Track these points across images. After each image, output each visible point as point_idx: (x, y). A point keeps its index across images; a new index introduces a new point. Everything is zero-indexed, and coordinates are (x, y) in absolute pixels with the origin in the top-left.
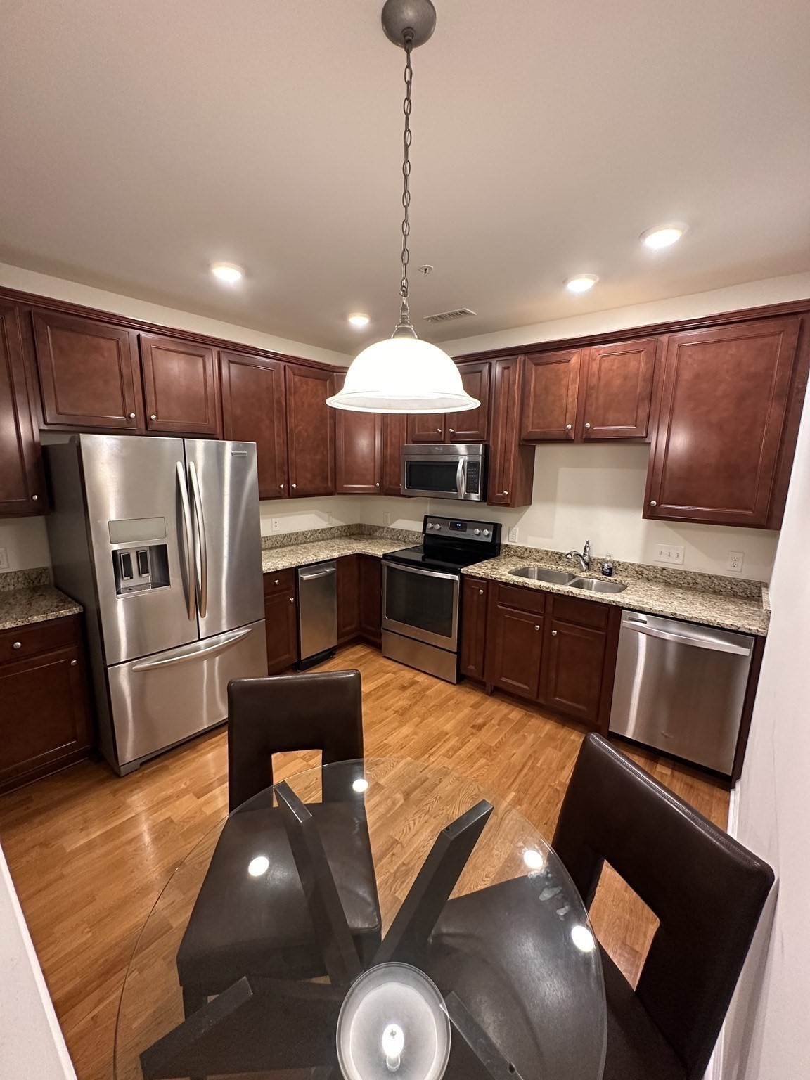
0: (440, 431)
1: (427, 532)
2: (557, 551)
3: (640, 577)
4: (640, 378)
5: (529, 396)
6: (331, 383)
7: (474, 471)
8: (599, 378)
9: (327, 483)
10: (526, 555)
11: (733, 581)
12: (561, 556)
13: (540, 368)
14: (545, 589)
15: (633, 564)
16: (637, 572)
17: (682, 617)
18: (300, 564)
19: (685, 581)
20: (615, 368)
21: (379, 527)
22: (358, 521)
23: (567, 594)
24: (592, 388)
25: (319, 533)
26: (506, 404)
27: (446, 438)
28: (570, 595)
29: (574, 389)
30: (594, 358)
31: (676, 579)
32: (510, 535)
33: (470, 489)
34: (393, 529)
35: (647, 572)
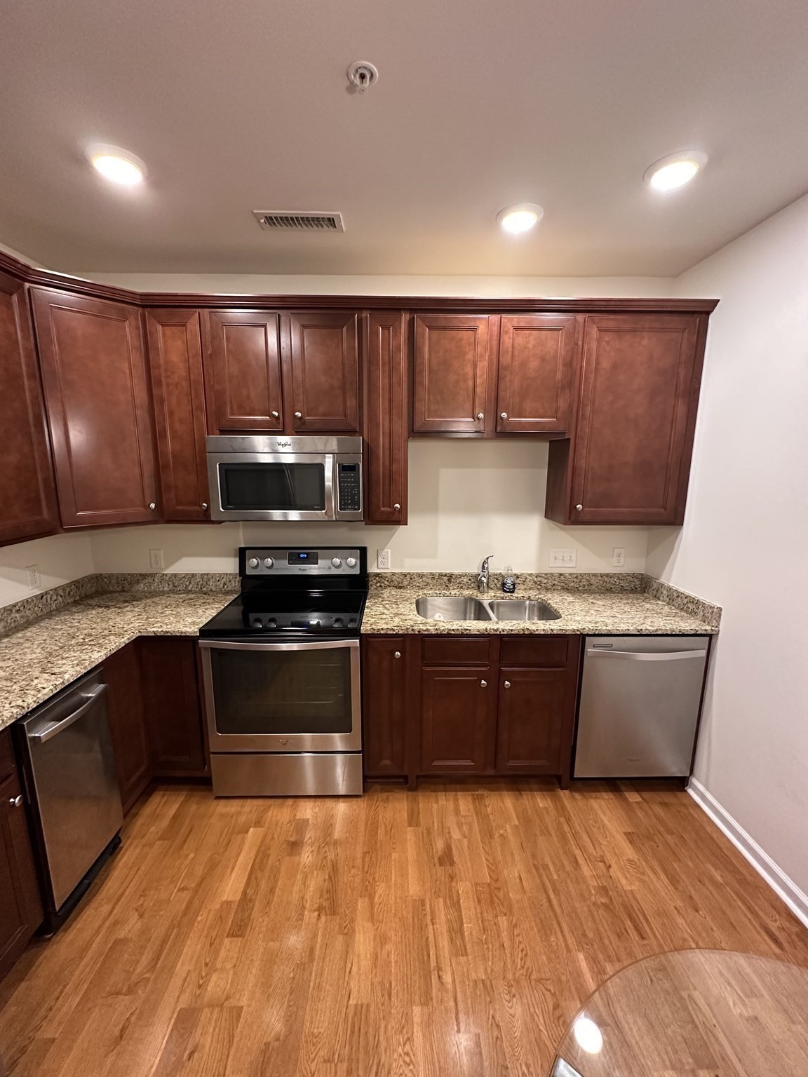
0: (276, 414)
1: (248, 572)
2: (444, 572)
3: (539, 587)
4: (560, 362)
5: (422, 372)
6: (22, 300)
7: (351, 477)
8: (513, 356)
9: (40, 512)
10: (405, 583)
11: (620, 576)
12: (450, 577)
13: (435, 334)
14: (492, 632)
15: (531, 575)
16: (535, 582)
17: (647, 632)
18: (24, 712)
19: (581, 584)
20: (530, 346)
21: (144, 576)
22: (91, 571)
23: (522, 632)
24: (506, 368)
25: (18, 611)
26: (387, 381)
27: (286, 426)
28: (526, 632)
29: (483, 366)
30: (506, 329)
31: (572, 584)
32: (380, 559)
33: (345, 504)
34: (175, 575)
35: (545, 581)
